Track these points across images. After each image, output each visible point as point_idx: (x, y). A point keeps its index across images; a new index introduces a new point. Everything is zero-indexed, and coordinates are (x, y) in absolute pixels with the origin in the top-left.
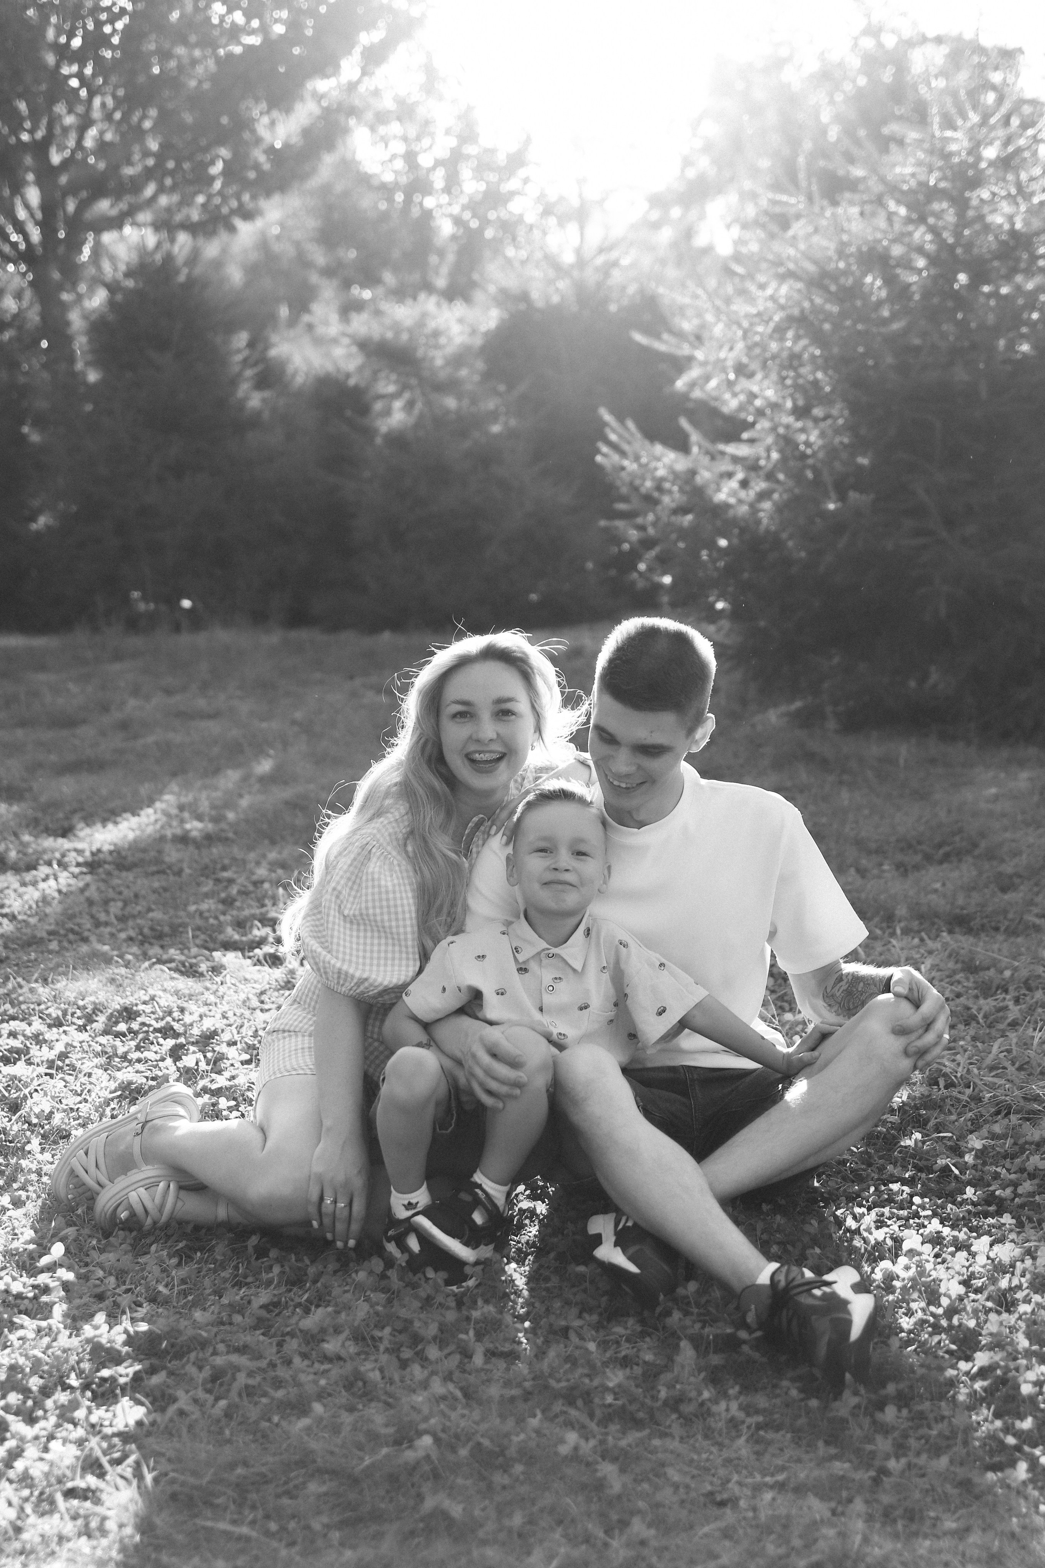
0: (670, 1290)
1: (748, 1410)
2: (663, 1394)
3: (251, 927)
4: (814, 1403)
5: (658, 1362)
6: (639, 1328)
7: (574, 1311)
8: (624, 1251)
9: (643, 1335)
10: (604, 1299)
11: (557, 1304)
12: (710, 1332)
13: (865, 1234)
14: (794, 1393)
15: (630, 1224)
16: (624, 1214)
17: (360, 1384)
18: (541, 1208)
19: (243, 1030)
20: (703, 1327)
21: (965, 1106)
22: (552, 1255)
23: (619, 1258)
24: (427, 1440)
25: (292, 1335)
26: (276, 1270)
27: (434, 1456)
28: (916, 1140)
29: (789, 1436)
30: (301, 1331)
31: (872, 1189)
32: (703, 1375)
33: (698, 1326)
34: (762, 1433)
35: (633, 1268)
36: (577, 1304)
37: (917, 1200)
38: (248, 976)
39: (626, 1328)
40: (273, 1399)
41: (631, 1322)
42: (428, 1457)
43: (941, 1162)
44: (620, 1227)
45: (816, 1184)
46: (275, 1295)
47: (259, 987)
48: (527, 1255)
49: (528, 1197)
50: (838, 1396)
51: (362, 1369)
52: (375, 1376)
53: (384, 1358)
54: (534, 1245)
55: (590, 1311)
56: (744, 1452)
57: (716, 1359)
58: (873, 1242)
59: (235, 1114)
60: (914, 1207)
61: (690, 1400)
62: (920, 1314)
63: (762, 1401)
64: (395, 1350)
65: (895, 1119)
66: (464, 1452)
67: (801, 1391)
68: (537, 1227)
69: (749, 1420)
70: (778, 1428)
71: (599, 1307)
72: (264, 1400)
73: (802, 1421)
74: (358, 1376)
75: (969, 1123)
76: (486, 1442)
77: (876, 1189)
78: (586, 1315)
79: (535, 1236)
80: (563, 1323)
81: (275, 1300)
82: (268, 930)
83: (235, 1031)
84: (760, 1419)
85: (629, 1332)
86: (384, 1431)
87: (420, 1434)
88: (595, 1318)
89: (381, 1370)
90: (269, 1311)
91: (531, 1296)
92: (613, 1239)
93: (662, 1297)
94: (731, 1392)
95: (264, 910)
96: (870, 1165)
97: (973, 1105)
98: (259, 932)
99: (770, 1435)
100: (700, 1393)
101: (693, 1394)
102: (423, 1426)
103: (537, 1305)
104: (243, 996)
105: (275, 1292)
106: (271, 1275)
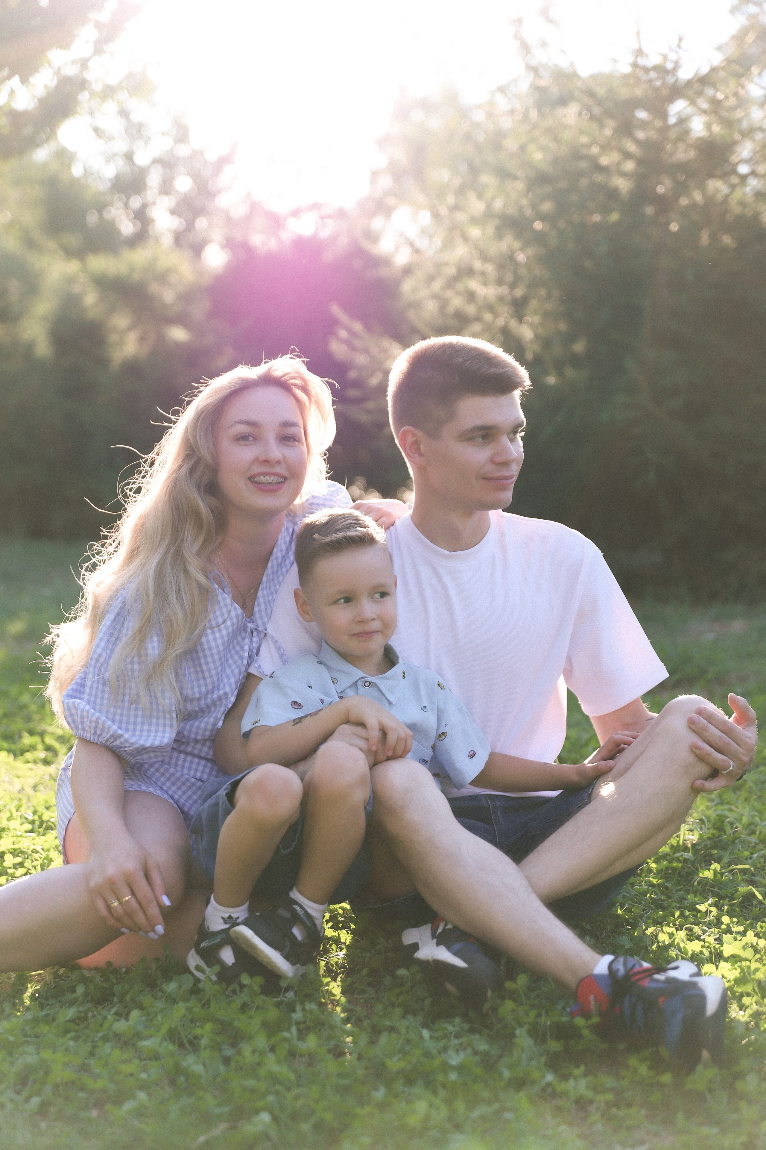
0: (498, 986)
1: (596, 1089)
2: (506, 1073)
3: (21, 737)
4: (667, 1078)
5: (493, 1052)
6: (466, 1026)
7: (398, 1011)
8: (449, 948)
9: (472, 1031)
10: (428, 1001)
11: (379, 1007)
12: (546, 1021)
13: (682, 945)
14: (643, 1070)
15: (449, 926)
16: (442, 919)
17: (182, 1079)
18: (346, 937)
19: (23, 809)
20: (539, 1015)
21: (754, 847)
22: (365, 971)
23: (444, 955)
24: (265, 1117)
25: (105, 1039)
26: (80, 990)
27: (273, 1134)
28: (715, 871)
29: (643, 1112)
30: (116, 1035)
31: (677, 914)
32: (543, 1059)
33: (533, 1013)
34: (614, 1110)
35: (460, 963)
36: (398, 1006)
37: (726, 919)
38: (20, 773)
39: (454, 1026)
40: (92, 1092)
41: (458, 1020)
42: (266, 1136)
43: (743, 889)
44: (440, 930)
45: (619, 912)
46: (80, 1012)
47: (32, 781)
48: (337, 974)
49: (332, 927)
50: (691, 1070)
51: (185, 1064)
52: (198, 1069)
53: (206, 1054)
54: (343, 966)
55: (414, 1014)
56: (599, 1127)
57: (555, 1046)
58: (690, 952)
59: (21, 871)
60: (723, 927)
61: (533, 1083)
62: (755, 1007)
63: (609, 1081)
64: (216, 1047)
65: (689, 855)
66: (306, 1127)
67: (650, 1068)
68: (344, 951)
69: (600, 1099)
70: (629, 1105)
71: (422, 1009)
72: (81, 1095)
73: (656, 1096)
74: (178, 1070)
75: (762, 860)
76: (329, 1116)
77: (682, 915)
78: (410, 1017)
79: (343, 958)
80: (388, 1023)
81: (83, 1015)
82: (36, 739)
83: (14, 810)
84: (610, 1097)
85: (457, 1029)
86: (217, 1111)
87: (257, 1112)
88: (420, 1018)
89: (204, 1065)
90: (78, 1025)
91: (349, 1001)
92: (435, 941)
93: (489, 993)
94: (577, 1072)
95: (31, 725)
96: (669, 897)
97: (761, 846)
98: (27, 740)
99: (622, 1113)
100: (544, 1077)
101: (536, 1075)
102: (259, 1104)
103: (358, 1009)
104: (17, 787)
105: (81, 1009)
106: (74, 995)
